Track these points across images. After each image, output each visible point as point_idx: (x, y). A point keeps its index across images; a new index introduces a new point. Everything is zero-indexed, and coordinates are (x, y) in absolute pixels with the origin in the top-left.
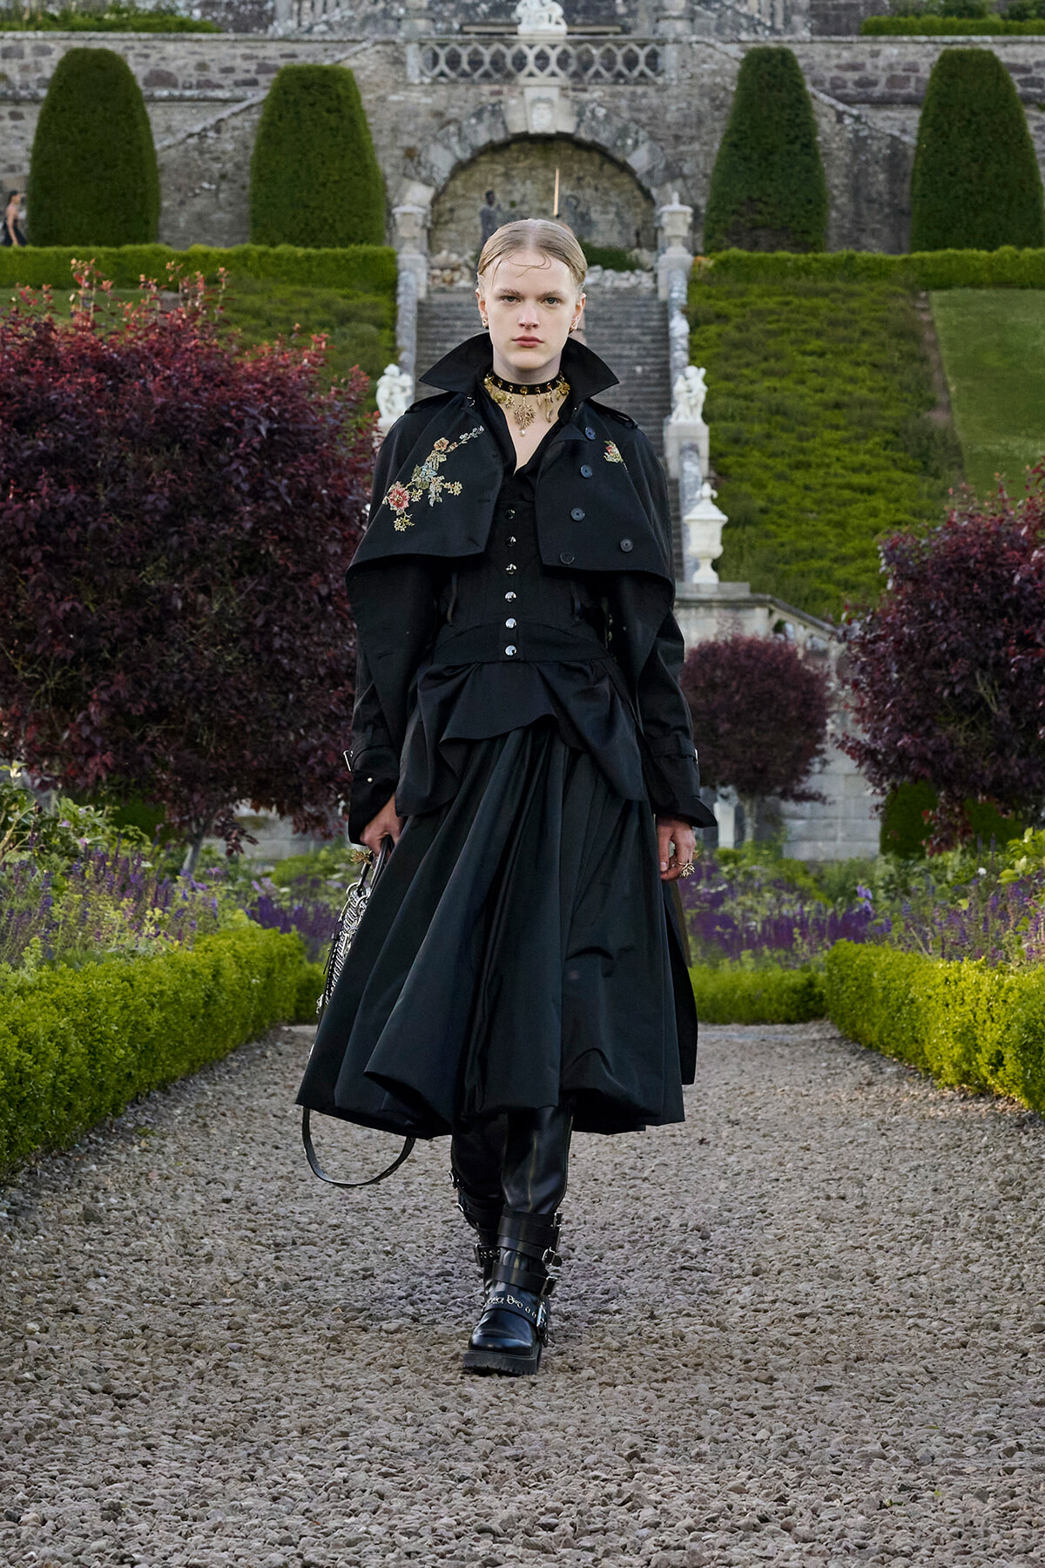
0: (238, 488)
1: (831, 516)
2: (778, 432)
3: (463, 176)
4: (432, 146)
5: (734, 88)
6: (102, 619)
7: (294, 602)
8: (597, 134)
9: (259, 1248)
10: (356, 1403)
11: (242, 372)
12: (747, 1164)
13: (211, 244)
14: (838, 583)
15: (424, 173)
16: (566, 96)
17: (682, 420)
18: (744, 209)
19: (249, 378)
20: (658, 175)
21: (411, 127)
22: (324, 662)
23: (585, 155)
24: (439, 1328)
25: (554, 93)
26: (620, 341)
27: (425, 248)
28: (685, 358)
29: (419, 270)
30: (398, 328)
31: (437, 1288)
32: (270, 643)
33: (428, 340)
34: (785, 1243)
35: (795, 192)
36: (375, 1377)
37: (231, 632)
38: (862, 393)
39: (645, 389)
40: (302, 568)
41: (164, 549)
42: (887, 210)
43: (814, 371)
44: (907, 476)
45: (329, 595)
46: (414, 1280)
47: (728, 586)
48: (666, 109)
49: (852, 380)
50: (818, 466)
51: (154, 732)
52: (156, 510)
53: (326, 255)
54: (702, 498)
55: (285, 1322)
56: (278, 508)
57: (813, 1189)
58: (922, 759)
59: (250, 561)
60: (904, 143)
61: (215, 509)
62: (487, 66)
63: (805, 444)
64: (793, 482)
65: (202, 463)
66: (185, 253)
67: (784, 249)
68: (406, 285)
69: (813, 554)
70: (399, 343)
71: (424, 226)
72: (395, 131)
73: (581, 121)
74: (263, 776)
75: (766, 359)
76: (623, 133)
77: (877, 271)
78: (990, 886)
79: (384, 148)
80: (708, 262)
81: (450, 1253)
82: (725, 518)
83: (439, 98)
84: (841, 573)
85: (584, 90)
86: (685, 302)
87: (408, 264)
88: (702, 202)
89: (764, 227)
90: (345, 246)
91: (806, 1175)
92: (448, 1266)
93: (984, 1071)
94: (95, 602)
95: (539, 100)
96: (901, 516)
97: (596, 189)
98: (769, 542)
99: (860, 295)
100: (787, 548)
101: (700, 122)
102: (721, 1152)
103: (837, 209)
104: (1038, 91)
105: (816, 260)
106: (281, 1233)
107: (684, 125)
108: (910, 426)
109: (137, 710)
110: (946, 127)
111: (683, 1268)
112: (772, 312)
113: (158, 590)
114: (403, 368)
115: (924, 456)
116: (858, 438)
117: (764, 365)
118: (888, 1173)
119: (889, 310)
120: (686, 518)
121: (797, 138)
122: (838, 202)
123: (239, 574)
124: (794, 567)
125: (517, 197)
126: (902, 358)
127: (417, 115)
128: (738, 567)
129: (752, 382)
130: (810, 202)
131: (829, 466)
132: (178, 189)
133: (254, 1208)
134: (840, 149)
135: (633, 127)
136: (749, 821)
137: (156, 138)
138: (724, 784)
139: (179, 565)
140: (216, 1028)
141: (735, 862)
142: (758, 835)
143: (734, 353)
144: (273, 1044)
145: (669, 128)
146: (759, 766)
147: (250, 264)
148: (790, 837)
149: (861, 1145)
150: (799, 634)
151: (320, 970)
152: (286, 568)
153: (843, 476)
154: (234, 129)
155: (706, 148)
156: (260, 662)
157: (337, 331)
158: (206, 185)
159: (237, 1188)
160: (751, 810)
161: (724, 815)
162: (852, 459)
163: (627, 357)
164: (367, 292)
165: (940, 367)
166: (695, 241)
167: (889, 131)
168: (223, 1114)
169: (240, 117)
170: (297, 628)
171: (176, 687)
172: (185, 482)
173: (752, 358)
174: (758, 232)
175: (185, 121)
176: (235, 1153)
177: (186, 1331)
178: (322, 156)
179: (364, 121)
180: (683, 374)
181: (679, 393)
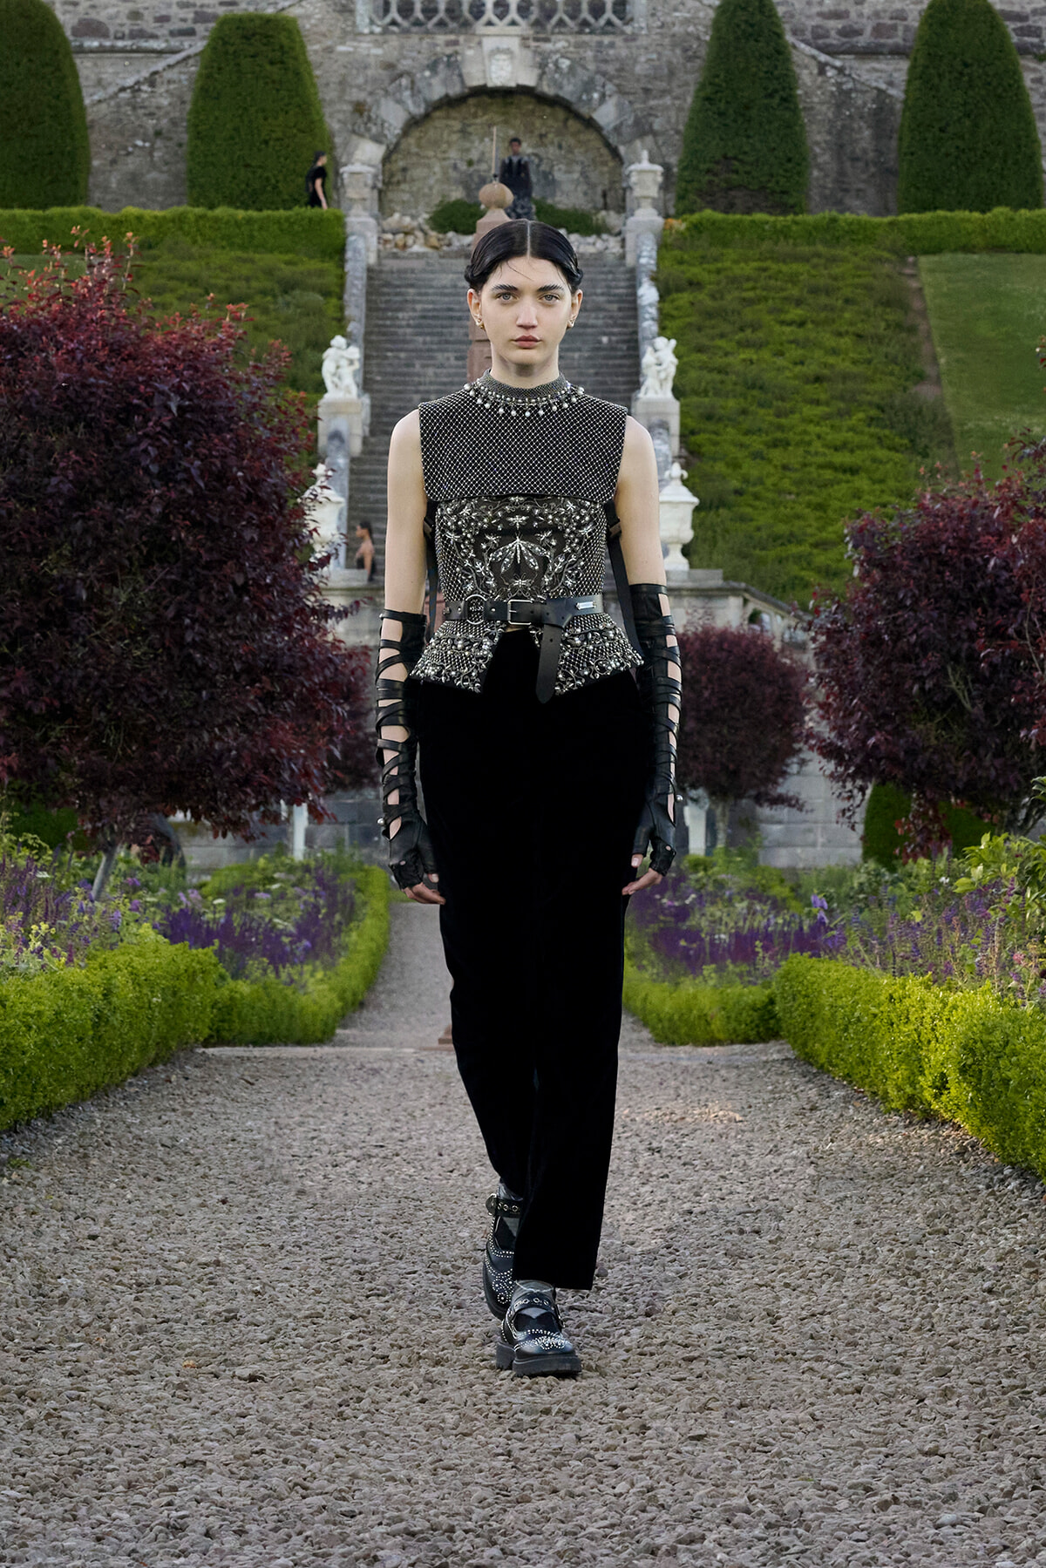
0: (146, 470)
1: (811, 497)
2: (754, 408)
3: (416, 133)
4: (383, 101)
5: (708, 38)
7: (208, 593)
8: (561, 87)
9: (119, 1288)
12: (660, 1195)
13: (144, 206)
14: (818, 571)
15: (374, 130)
16: (528, 47)
17: (651, 395)
18: (717, 168)
19: (158, 352)
20: (626, 131)
21: (360, 80)
22: (239, 657)
23: (548, 110)
24: (297, 1374)
25: (514, 44)
27: (375, 210)
28: (655, 328)
29: (369, 234)
30: (346, 297)
31: (303, 1331)
32: (183, 638)
33: (378, 309)
34: (687, 1280)
35: (773, 150)
36: (217, 1426)
37: (139, 625)
38: (843, 365)
39: (611, 362)
40: (216, 556)
41: (67, 535)
42: (873, 169)
43: (791, 342)
44: (892, 454)
45: (246, 583)
46: (279, 1322)
47: (699, 573)
48: (636, 61)
49: (834, 352)
50: (797, 444)
51: (57, 731)
52: (60, 494)
53: (268, 218)
54: (671, 479)
55: (131, 1368)
56: (190, 491)
57: (727, 1223)
58: (893, 759)
60: (890, 96)
61: (122, 492)
62: (442, 14)
63: (783, 421)
64: (770, 461)
65: (109, 443)
66: (116, 215)
67: (761, 210)
68: (356, 251)
69: (792, 538)
70: (347, 313)
71: (374, 187)
72: (343, 83)
73: (544, 73)
74: (175, 779)
75: (742, 329)
76: (588, 86)
77: (860, 234)
78: (950, 894)
79: (332, 102)
80: (679, 225)
83: (390, 48)
84: (821, 559)
85: (547, 40)
86: (653, 268)
87: (357, 228)
88: (673, 160)
89: (739, 187)
90: (289, 208)
91: (721, 1206)
92: (319, 1308)
93: (928, 1095)
95: (499, 51)
96: (885, 498)
97: (560, 147)
98: (744, 526)
99: (844, 260)
100: (764, 534)
101: (671, 74)
102: (635, 1182)
103: (821, 170)
104: (1035, 40)
105: (796, 223)
107: (655, 78)
108: (897, 402)
109: (39, 708)
110: (936, 80)
111: (571, 1308)
112: (748, 279)
113: (61, 579)
114: (351, 339)
116: (841, 414)
117: (740, 335)
118: (811, 1205)
119: (874, 276)
121: (776, 91)
122: (820, 160)
123: (147, 562)
124: (772, 554)
125: (474, 155)
126: (888, 327)
127: (366, 67)
128: (709, 553)
129: (726, 354)
131: (809, 443)
132: (110, 148)
133: (122, 1246)
134: (822, 103)
135: (599, 79)
136: (721, 825)
137: (85, 92)
138: (694, 787)
139: (83, 552)
140: (109, 1050)
141: (705, 870)
142: (731, 841)
143: (708, 323)
144: (182, 1068)
145: (638, 80)
146: (732, 767)
147: (186, 227)
148: (766, 843)
149: (786, 1174)
150: (776, 625)
151: (244, 987)
152: (200, 556)
153: (824, 455)
154: (169, 82)
155: (677, 102)
156: (171, 657)
157: (280, 300)
158: (140, 143)
159: (107, 1223)
160: (724, 814)
161: (695, 819)
162: (833, 437)
163: (593, 326)
164: (311, 257)
165: (929, 337)
166: (665, 202)
167: (874, 84)
168: (108, 1144)
169: (176, 70)
170: (212, 621)
171: (80, 684)
172: (91, 463)
173: (726, 328)
174: (733, 193)
175: (116, 74)
176: (112, 1186)
177: (24, 1378)
178: (263, 111)
179: (310, 74)
180: (653, 345)
181: (649, 366)
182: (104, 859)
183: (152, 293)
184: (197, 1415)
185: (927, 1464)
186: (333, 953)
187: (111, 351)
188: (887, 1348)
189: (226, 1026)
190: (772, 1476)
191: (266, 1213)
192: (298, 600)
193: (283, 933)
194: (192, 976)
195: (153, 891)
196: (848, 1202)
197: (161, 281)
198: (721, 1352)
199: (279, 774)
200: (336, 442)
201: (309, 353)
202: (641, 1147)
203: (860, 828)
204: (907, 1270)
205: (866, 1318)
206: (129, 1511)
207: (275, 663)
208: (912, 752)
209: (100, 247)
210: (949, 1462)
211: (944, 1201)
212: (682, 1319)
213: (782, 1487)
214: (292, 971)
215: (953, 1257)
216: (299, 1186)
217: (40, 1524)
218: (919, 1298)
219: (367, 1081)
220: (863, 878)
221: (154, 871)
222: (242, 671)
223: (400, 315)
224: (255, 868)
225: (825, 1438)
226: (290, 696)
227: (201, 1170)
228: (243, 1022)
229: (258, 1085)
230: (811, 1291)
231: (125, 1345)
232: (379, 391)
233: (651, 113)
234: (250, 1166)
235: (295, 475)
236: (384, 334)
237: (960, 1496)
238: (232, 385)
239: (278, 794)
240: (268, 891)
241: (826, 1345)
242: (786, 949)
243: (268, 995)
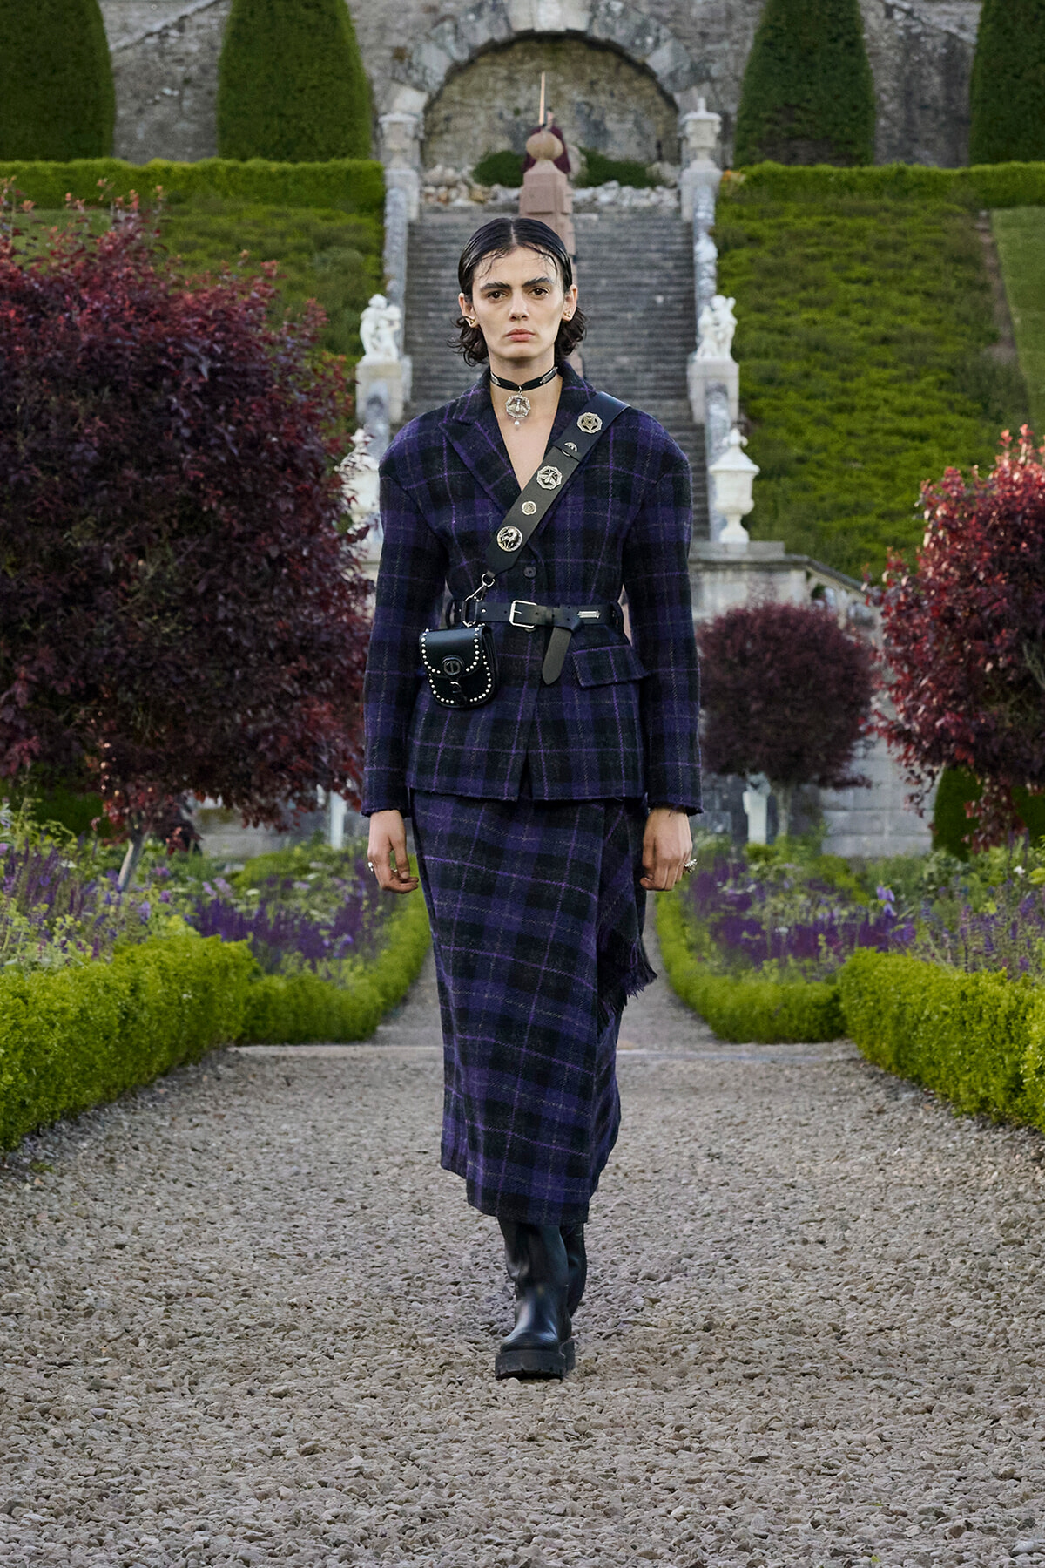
0: (177, 435)
1: (874, 466)
2: (817, 370)
3: (459, 81)
4: (424, 46)
6: (22, 586)
7: (241, 566)
8: (613, 32)
9: (148, 1300)
10: (228, 1477)
11: (181, 305)
12: (720, 1205)
13: (173, 158)
14: (885, 542)
17: (708, 357)
18: (780, 117)
19: (189, 311)
20: (683, 78)
21: (401, 24)
22: (274, 634)
23: (599, 56)
24: (335, 1391)
26: (638, 267)
27: (417, 162)
28: (712, 286)
29: (410, 187)
30: (386, 253)
31: (342, 1346)
32: (213, 615)
33: (421, 267)
34: (747, 1293)
35: (837, 97)
37: (168, 600)
38: (914, 326)
39: (665, 323)
40: (249, 527)
41: (91, 506)
42: (943, 118)
43: (858, 301)
44: (963, 420)
45: (280, 557)
47: (760, 545)
48: (691, 4)
49: (903, 311)
50: (864, 409)
51: (82, 713)
52: (84, 462)
53: (303, 170)
54: (730, 445)
56: (223, 459)
57: (790, 1232)
58: (963, 742)
59: (192, 520)
60: (961, 41)
61: (151, 459)
63: (848, 384)
64: (834, 428)
65: (135, 407)
66: (143, 168)
67: (825, 162)
68: (396, 205)
69: (858, 509)
70: (389, 269)
71: (415, 137)
72: (383, 28)
73: (594, 17)
74: (207, 763)
75: (804, 287)
76: (642, 30)
77: (929, 187)
78: (1026, 885)
79: (370, 47)
80: (738, 177)
81: (365, 1306)
82: (756, 469)
84: (888, 530)
86: (712, 223)
87: (398, 181)
88: (732, 108)
89: (803, 136)
90: (327, 160)
91: (785, 1217)
94: (12, 565)
97: (612, 95)
98: (807, 496)
99: (914, 214)
100: (827, 504)
101: (730, 16)
102: (694, 1190)
103: (887, 116)
105: (861, 174)
106: (177, 1282)
107: (713, 22)
108: (968, 364)
109: (63, 688)
110: (1009, 23)
112: (811, 234)
113: (86, 551)
114: (390, 299)
115: (983, 398)
116: (910, 377)
117: (803, 295)
118: (879, 1214)
119: (945, 231)
120: (712, 468)
121: (840, 35)
122: (890, 107)
123: (177, 535)
124: (836, 525)
125: (521, 103)
126: (959, 285)
127: (407, 10)
128: (771, 525)
129: (788, 314)
130: (855, 108)
131: (876, 408)
132: (136, 96)
133: (150, 1256)
134: (889, 48)
135: (653, 23)
136: (783, 813)
137: (110, 37)
138: (754, 771)
139: (109, 523)
140: (137, 1049)
141: (766, 859)
142: (794, 829)
143: (768, 281)
144: (213, 1067)
145: (694, 24)
146: (794, 748)
147: (217, 181)
148: (830, 831)
149: (853, 1181)
150: (841, 601)
151: (278, 983)
152: (232, 526)
153: (891, 420)
154: (199, 27)
155: (736, 47)
156: (201, 634)
157: (317, 257)
158: (167, 91)
159: (135, 1232)
160: (785, 801)
161: (754, 804)
162: (901, 401)
163: (647, 285)
164: (350, 212)
165: (1003, 296)
166: (723, 153)
167: (945, 28)
168: (136, 1148)
169: (206, 14)
170: (244, 596)
171: (106, 662)
172: (116, 430)
173: (787, 286)
174: (796, 143)
175: (143, 17)
176: (141, 1192)
177: (48, 1395)
178: (299, 57)
179: (348, 18)
180: (710, 304)
181: (706, 327)
182: (131, 847)
183: (180, 251)
184: (231, 1434)
185: (1003, 1488)
186: (375, 945)
187: (138, 310)
188: (960, 1364)
189: (260, 1023)
190: (838, 1500)
191: (303, 1221)
192: (336, 573)
193: (319, 926)
194: (225, 970)
195: (184, 882)
196: (917, 1210)
197: (191, 238)
198: (783, 1370)
199: (317, 759)
200: (375, 408)
201: (347, 314)
202: (700, 1153)
203: (929, 816)
204: (981, 1282)
205: (937, 1334)
206: (158, 1536)
207: (312, 640)
208: (984, 734)
209: (127, 201)
210: (1025, 1486)
211: (1019, 1209)
212: (742, 1334)
213: (849, 1512)
214: (330, 965)
215: (1030, 1269)
216: (337, 1195)
217: (65, 1550)
218: (993, 1312)
219: (409, 1082)
220: (931, 868)
221: (184, 861)
222: (277, 649)
223: (443, 273)
224: (290, 858)
225: (894, 1460)
226: (328, 676)
227: (234, 1176)
228: (278, 1019)
229: (295, 1085)
230: (878, 1305)
231: (154, 1360)
232: (422, 354)
233: (708, 58)
234: (286, 1172)
235: (333, 441)
236: (427, 293)
237: (1037, 1521)
238: (267, 347)
239: (315, 779)
240: (305, 882)
241: (895, 1362)
242: (852, 944)
243: (304, 990)
